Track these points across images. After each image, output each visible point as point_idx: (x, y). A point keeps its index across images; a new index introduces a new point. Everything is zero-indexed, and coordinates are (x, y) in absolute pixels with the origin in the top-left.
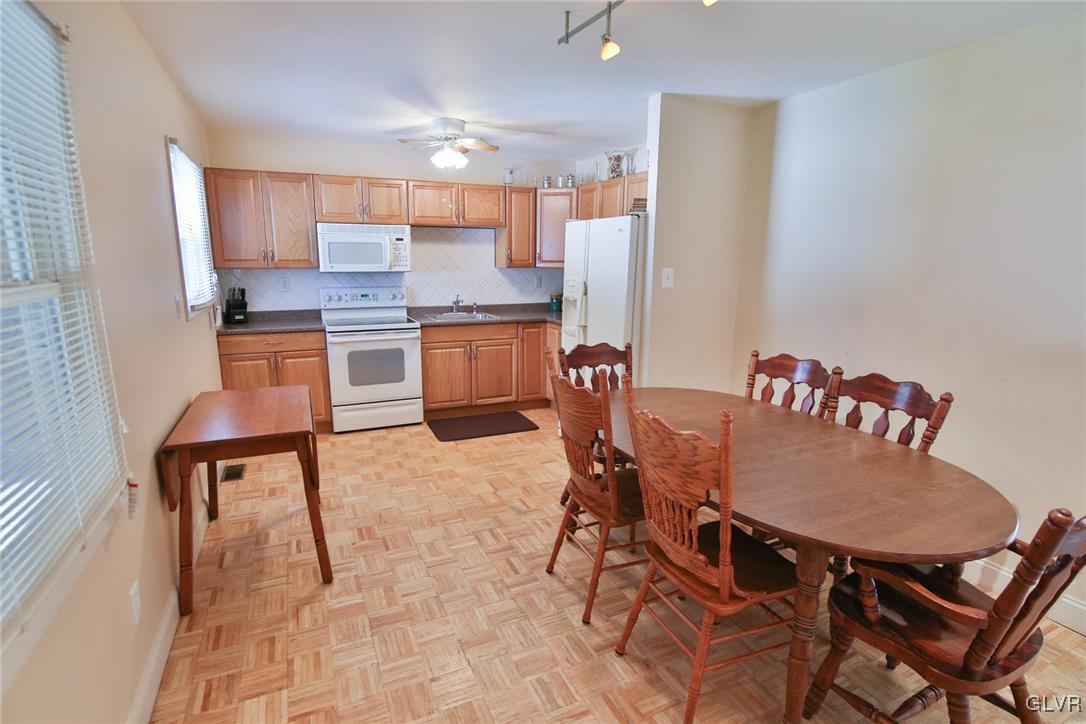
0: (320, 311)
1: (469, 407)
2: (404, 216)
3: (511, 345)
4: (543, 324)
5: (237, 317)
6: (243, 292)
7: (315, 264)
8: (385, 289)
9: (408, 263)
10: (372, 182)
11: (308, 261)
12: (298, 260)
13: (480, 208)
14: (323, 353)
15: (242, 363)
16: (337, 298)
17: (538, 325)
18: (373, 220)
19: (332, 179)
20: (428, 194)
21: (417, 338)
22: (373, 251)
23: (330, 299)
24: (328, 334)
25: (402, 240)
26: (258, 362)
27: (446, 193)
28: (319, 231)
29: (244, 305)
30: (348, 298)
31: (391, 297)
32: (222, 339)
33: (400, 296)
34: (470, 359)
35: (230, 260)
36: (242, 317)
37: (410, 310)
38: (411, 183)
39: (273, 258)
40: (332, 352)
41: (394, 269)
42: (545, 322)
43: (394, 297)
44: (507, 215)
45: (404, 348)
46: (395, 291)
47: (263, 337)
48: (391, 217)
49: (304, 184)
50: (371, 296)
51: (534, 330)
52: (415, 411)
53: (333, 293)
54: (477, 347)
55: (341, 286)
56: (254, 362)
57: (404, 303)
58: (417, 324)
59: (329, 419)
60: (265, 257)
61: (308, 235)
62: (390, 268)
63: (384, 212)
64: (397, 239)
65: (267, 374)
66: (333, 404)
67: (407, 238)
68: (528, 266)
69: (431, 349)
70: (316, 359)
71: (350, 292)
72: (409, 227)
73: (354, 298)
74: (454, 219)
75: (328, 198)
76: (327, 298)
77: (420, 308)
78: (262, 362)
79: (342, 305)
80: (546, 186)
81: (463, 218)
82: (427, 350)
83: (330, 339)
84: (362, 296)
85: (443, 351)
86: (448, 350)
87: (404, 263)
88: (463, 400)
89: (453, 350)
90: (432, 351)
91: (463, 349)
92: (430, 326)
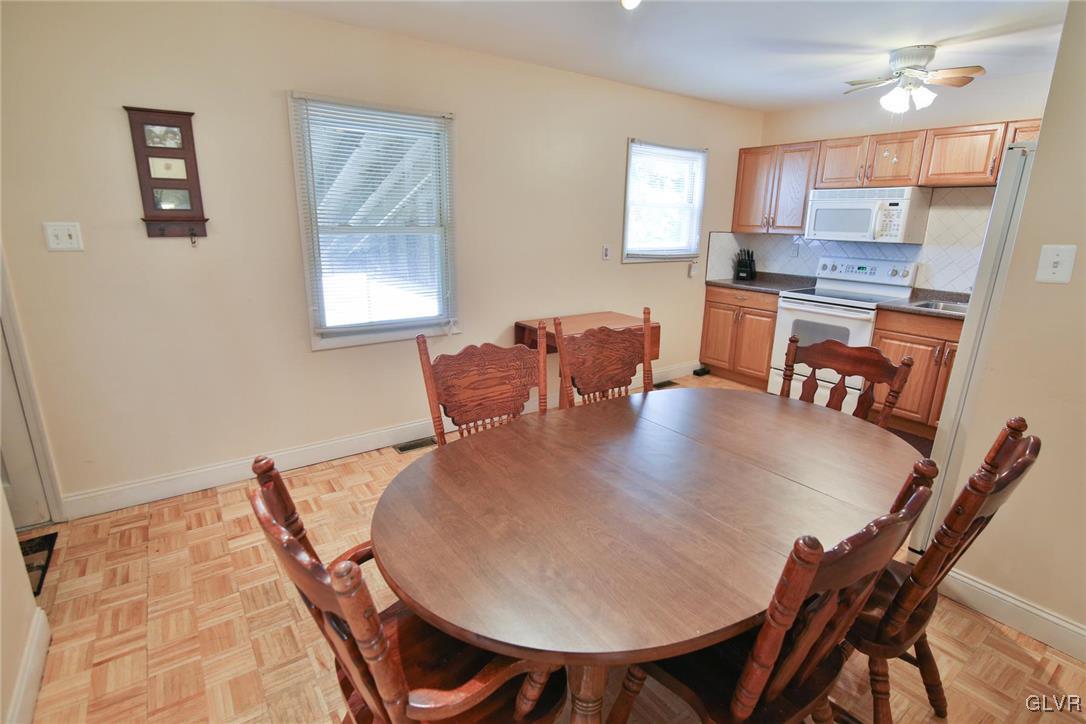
0: (816, 279)
2: (913, 175)
5: (744, 275)
6: (749, 253)
8: (887, 263)
9: (901, 233)
10: (882, 141)
11: (800, 228)
14: (773, 315)
15: (718, 311)
16: (831, 267)
18: (873, 184)
19: (839, 143)
20: (954, 143)
21: (868, 321)
22: (861, 217)
23: (825, 268)
24: (780, 298)
25: (897, 204)
28: (810, 199)
29: (751, 266)
30: (843, 269)
31: (891, 272)
32: (709, 288)
33: (903, 273)
35: (742, 226)
37: (917, 292)
38: (931, 134)
39: (773, 224)
41: (880, 240)
43: (894, 274)
45: (851, 329)
46: (894, 266)
47: (735, 292)
48: (896, 177)
49: (812, 151)
50: (868, 270)
53: (825, 261)
56: (725, 311)
57: (907, 281)
58: (874, 305)
60: (766, 223)
62: (876, 238)
63: (888, 172)
64: (891, 205)
65: (731, 324)
67: (905, 203)
69: (886, 338)
70: (768, 319)
71: (848, 263)
72: (911, 189)
73: (849, 269)
75: (831, 164)
76: (821, 267)
78: (730, 312)
79: (836, 275)
82: (881, 337)
83: (781, 303)
84: (859, 268)
85: (903, 344)
86: (909, 345)
87: (894, 233)
88: (916, 413)
89: (915, 346)
90: (888, 341)
91: (930, 349)
92: (888, 310)
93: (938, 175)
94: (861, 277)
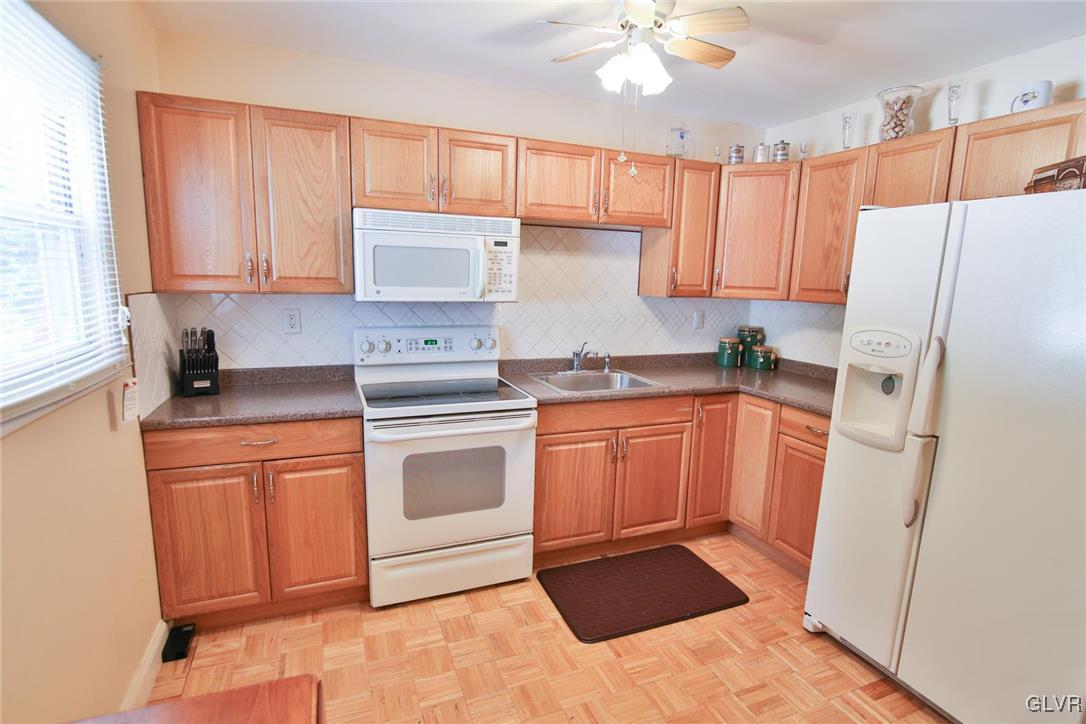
0: (351, 368)
1: (609, 543)
2: (509, 202)
3: (682, 433)
4: (734, 397)
5: (197, 385)
6: (209, 337)
7: (347, 287)
8: (465, 331)
9: (514, 287)
10: (457, 140)
11: (335, 280)
12: (316, 278)
13: (634, 194)
14: (356, 459)
15: (195, 484)
16: (382, 346)
17: (724, 398)
19: (386, 129)
20: (552, 164)
21: (530, 427)
22: (455, 263)
23: (372, 348)
24: (366, 424)
25: (505, 244)
26: (227, 481)
27: (580, 164)
28: (356, 225)
29: (211, 360)
30: (403, 346)
31: (475, 344)
32: (151, 438)
33: (489, 343)
34: (615, 459)
35: (185, 276)
36: (206, 384)
37: (503, 365)
38: (523, 145)
39: (269, 273)
40: (373, 459)
41: (488, 298)
42: (737, 392)
43: (480, 344)
44: (675, 208)
45: (505, 447)
46: (481, 334)
47: (240, 432)
48: (486, 202)
49: (333, 133)
50: (441, 343)
51: (718, 406)
52: (520, 558)
53: (376, 336)
54: (627, 439)
55: (390, 324)
56: (220, 482)
57: (496, 355)
58: (532, 402)
59: (362, 583)
60: (254, 271)
61: (336, 233)
62: (483, 295)
63: (474, 193)
64: (497, 244)
65: (245, 504)
66: (372, 553)
67: (514, 244)
68: (701, 295)
69: (551, 445)
70: (344, 470)
71: (407, 334)
72: (516, 223)
73: (412, 344)
74: (591, 210)
75: (377, 164)
76: (366, 347)
77: (520, 361)
78: (235, 480)
79: (392, 358)
80: (733, 160)
81: (606, 210)
82: (544, 446)
83: (371, 432)
84: (426, 342)
85: (573, 447)
86: (580, 446)
87: (506, 286)
88: (599, 532)
89: (587, 445)
90: (554, 448)
91: (604, 443)
92: (553, 404)
93: (538, 205)
94: (433, 355)
